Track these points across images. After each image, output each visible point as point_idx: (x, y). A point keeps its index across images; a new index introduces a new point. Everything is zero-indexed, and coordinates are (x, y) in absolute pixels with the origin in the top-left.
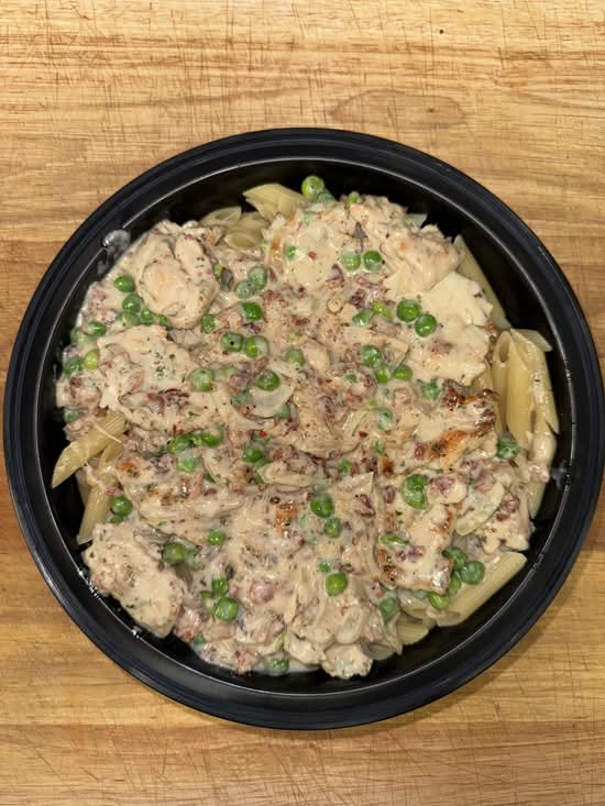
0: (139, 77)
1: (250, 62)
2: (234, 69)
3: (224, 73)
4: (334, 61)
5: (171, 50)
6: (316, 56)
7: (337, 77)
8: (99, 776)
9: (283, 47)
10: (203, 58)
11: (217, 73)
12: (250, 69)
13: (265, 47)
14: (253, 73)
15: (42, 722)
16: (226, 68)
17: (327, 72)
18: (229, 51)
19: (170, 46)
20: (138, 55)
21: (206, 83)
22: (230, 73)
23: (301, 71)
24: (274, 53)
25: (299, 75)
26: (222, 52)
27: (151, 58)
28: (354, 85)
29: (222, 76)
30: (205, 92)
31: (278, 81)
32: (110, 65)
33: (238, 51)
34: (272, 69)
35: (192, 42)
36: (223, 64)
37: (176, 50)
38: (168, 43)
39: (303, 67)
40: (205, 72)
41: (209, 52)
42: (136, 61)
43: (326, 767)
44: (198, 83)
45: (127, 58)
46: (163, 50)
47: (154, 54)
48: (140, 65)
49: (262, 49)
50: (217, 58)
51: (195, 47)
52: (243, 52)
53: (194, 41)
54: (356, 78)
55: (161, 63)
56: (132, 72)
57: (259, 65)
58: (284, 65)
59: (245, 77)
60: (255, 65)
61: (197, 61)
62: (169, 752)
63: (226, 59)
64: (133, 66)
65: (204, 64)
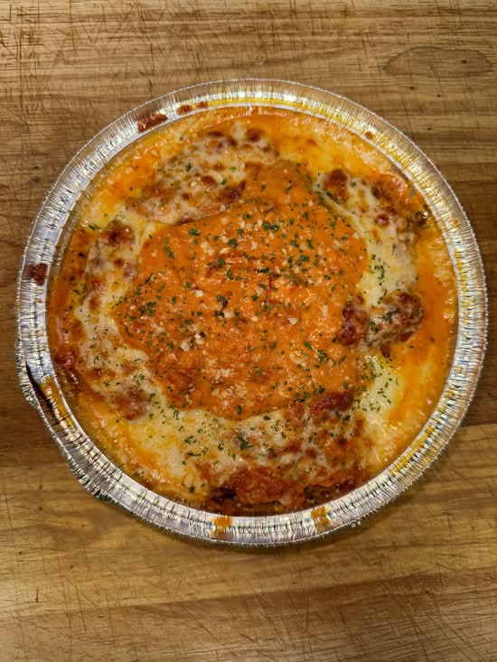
0: (221, 44)
1: (313, 28)
2: (301, 35)
3: (293, 39)
4: (381, 25)
5: (245, 21)
6: (366, 22)
7: (384, 38)
8: (253, 638)
9: (339, 15)
10: (273, 27)
11: (287, 38)
12: (313, 34)
13: (324, 15)
14: (317, 38)
15: (200, 597)
16: (293, 34)
17: (376, 34)
18: (294, 20)
19: (245, 18)
20: (218, 26)
21: (278, 48)
22: (297, 38)
23: (356, 34)
24: (332, 21)
25: (354, 38)
26: (288, 21)
27: (230, 29)
28: (399, 43)
29: (291, 41)
30: (279, 55)
31: (338, 43)
32: (196, 36)
33: (302, 20)
34: (331, 34)
35: (263, 13)
36: (290, 31)
37: (250, 21)
38: (243, 15)
39: (357, 31)
40: (276, 38)
41: (278, 21)
42: (217, 32)
43: (441, 608)
44: (272, 47)
45: (209, 29)
46: (239, 21)
47: (231, 25)
48: (222, 35)
49: (321, 17)
50: (285, 26)
51: (265, 18)
52: (305, 20)
53: (264, 12)
54: (401, 38)
55: (238, 32)
56: (215, 40)
57: (321, 31)
58: (341, 30)
59: (310, 41)
60: (316, 30)
61: (269, 29)
62: (311, 610)
63: (292, 26)
64: (215, 36)
65: (275, 31)
